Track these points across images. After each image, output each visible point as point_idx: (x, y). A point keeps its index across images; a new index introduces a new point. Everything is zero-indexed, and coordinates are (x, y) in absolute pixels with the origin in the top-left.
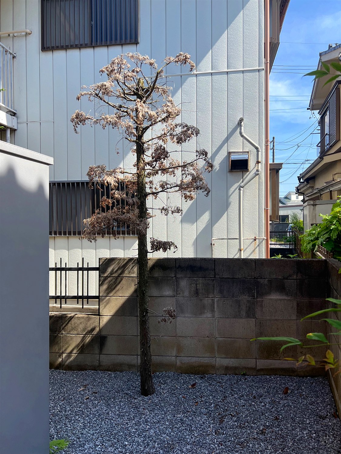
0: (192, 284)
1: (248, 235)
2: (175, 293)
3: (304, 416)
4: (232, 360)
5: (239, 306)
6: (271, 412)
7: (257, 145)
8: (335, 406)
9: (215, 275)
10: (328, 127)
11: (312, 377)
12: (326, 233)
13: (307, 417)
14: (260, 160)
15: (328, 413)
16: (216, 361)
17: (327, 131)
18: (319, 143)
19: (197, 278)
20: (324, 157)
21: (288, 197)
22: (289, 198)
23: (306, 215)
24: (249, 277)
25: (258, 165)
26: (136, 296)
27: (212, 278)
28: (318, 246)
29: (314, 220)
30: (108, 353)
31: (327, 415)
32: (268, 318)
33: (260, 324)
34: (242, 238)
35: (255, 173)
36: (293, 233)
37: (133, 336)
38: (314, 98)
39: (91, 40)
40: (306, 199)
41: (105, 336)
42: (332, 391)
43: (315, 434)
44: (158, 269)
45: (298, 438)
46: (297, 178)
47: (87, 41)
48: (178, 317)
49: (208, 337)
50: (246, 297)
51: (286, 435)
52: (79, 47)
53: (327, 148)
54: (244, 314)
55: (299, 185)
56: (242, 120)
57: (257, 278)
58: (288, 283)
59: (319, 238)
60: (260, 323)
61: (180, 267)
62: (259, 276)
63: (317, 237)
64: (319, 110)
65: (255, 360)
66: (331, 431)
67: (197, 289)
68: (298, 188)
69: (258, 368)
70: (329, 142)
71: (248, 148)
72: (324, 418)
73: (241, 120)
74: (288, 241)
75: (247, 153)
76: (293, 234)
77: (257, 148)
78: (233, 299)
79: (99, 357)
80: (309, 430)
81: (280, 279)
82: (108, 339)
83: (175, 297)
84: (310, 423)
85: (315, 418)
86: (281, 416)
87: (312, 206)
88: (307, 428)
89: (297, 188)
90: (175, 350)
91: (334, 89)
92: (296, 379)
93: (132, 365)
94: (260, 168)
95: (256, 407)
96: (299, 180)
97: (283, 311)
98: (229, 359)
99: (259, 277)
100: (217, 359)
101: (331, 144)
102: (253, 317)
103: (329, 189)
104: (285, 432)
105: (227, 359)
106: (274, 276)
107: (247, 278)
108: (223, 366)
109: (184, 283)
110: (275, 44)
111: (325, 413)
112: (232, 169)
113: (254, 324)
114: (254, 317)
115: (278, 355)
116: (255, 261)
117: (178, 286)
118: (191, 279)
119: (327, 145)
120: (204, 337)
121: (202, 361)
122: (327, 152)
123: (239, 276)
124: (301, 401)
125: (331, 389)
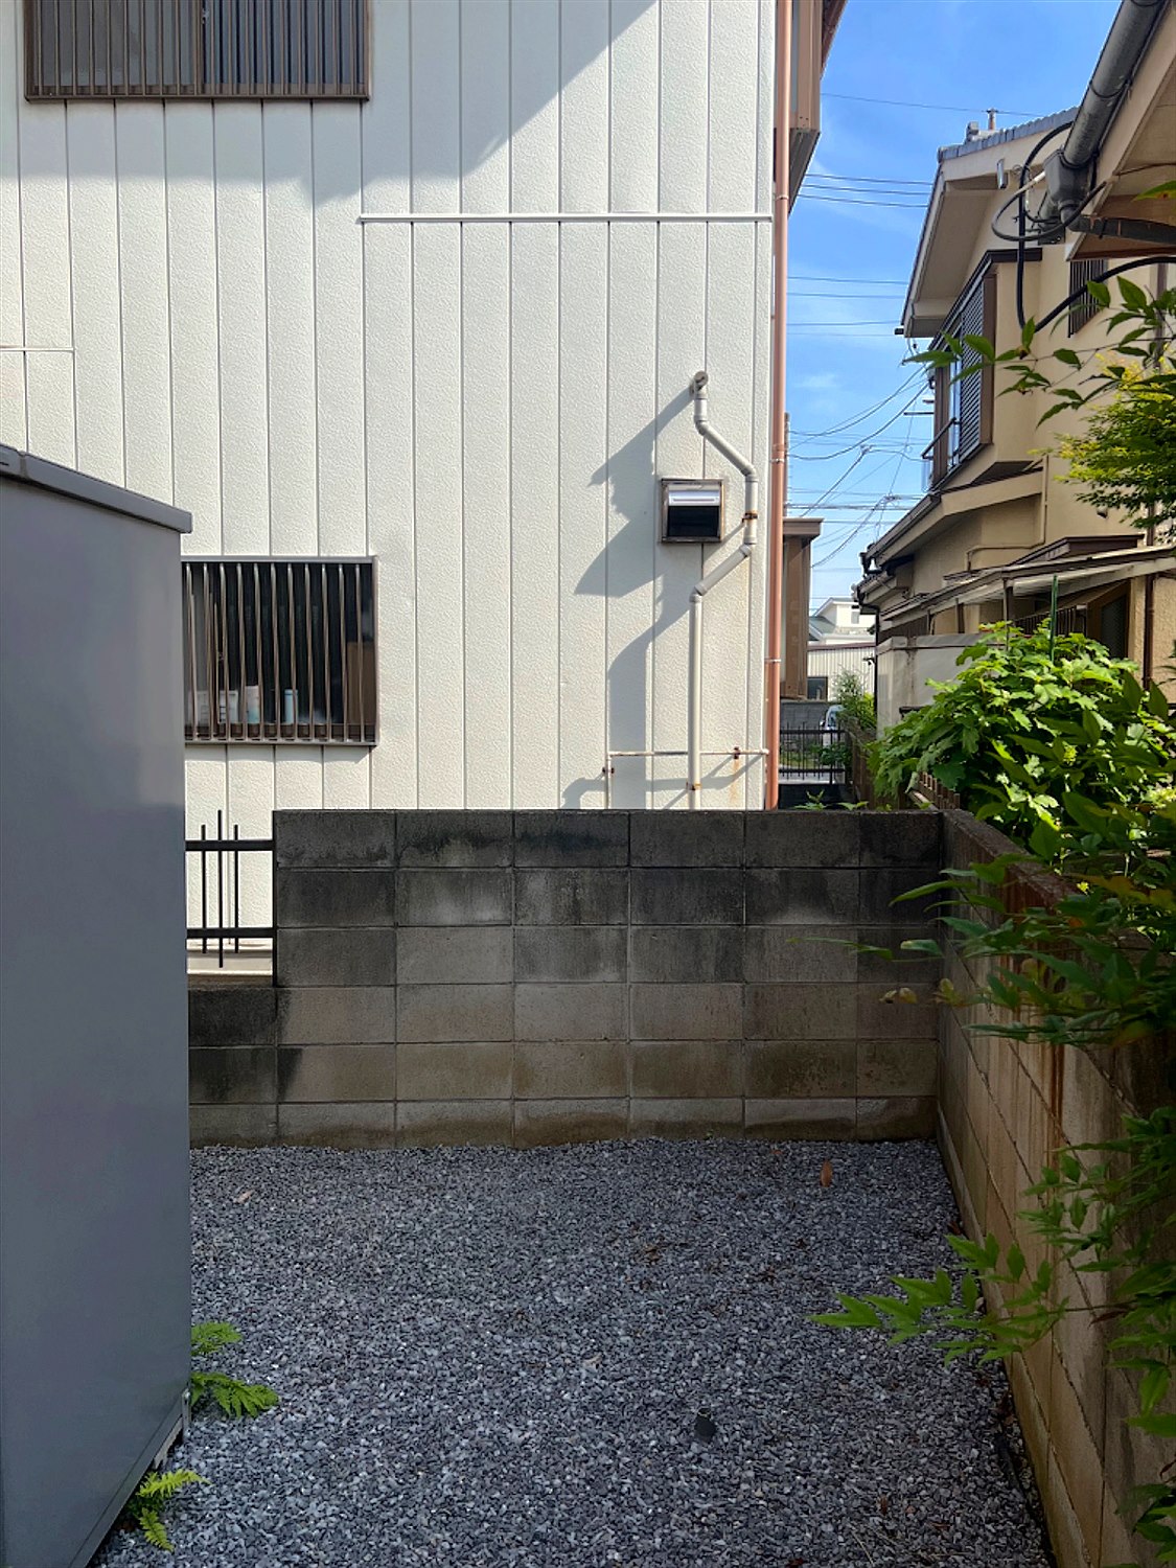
0: (564, 887)
1: (715, 741)
2: (511, 914)
3: (874, 1234)
4: (677, 1103)
5: (698, 947)
6: (788, 1229)
7: (747, 463)
8: (956, 1207)
9: (629, 859)
10: (958, 397)
11: (896, 1140)
12: (944, 737)
13: (882, 1236)
14: (755, 509)
15: (937, 1225)
16: (629, 1107)
17: (953, 412)
18: (929, 448)
19: (576, 870)
20: (943, 497)
21: (826, 616)
22: (830, 620)
23: (886, 676)
24: (726, 865)
25: (749, 525)
26: (392, 924)
27: (621, 867)
28: (921, 774)
29: (910, 695)
30: (305, 1099)
31: (935, 1229)
32: (778, 980)
33: (756, 997)
34: (698, 752)
35: (740, 550)
36: (843, 735)
37: (383, 1046)
38: (918, 299)
39: (201, 78)
40: (886, 626)
41: (295, 1047)
42: (947, 1171)
43: (903, 1273)
44: (459, 842)
45: (858, 1284)
46: (860, 559)
47: (189, 77)
48: (520, 983)
49: (606, 1039)
50: (718, 921)
51: (827, 1280)
52: (164, 97)
53: (954, 466)
54: (712, 970)
55: (863, 579)
56: (703, 378)
57: (748, 865)
58: (834, 877)
59: (922, 750)
60: (757, 993)
61: (526, 837)
62: (755, 861)
63: (917, 749)
64: (932, 339)
65: (740, 1101)
66: (943, 1264)
67: (576, 902)
68: (862, 591)
69: (748, 1123)
70: (960, 445)
71: (721, 468)
72: (924, 1236)
73: (700, 380)
74: (827, 761)
75: (717, 487)
76: (842, 740)
77: (746, 472)
78: (679, 930)
79: (278, 1113)
80: (887, 1266)
81: (814, 868)
82: (304, 1056)
83: (511, 927)
84: (891, 1250)
85: (903, 1237)
86: (813, 1238)
87: (904, 652)
88: (883, 1260)
89: (858, 589)
90: (510, 1081)
91: (980, 278)
92: (853, 1148)
93: (379, 1131)
94: (754, 534)
95: (746, 1220)
96: (864, 563)
97: (821, 958)
98: (668, 1101)
99: (754, 865)
100: (632, 1102)
101: (966, 454)
102: (734, 978)
103: (957, 600)
104: (826, 1273)
105: (661, 1102)
106: (798, 862)
107: (722, 867)
108: (651, 1122)
109: (537, 885)
110: (806, 135)
111: (929, 1224)
112: (668, 535)
113: (740, 997)
114: (739, 977)
115: (805, 1086)
116: (745, 818)
117: (519, 892)
118: (560, 873)
119: (954, 454)
120: (595, 1040)
121: (588, 1111)
122: (952, 480)
123: (699, 862)
124: (865, 1201)
125: (945, 1168)
